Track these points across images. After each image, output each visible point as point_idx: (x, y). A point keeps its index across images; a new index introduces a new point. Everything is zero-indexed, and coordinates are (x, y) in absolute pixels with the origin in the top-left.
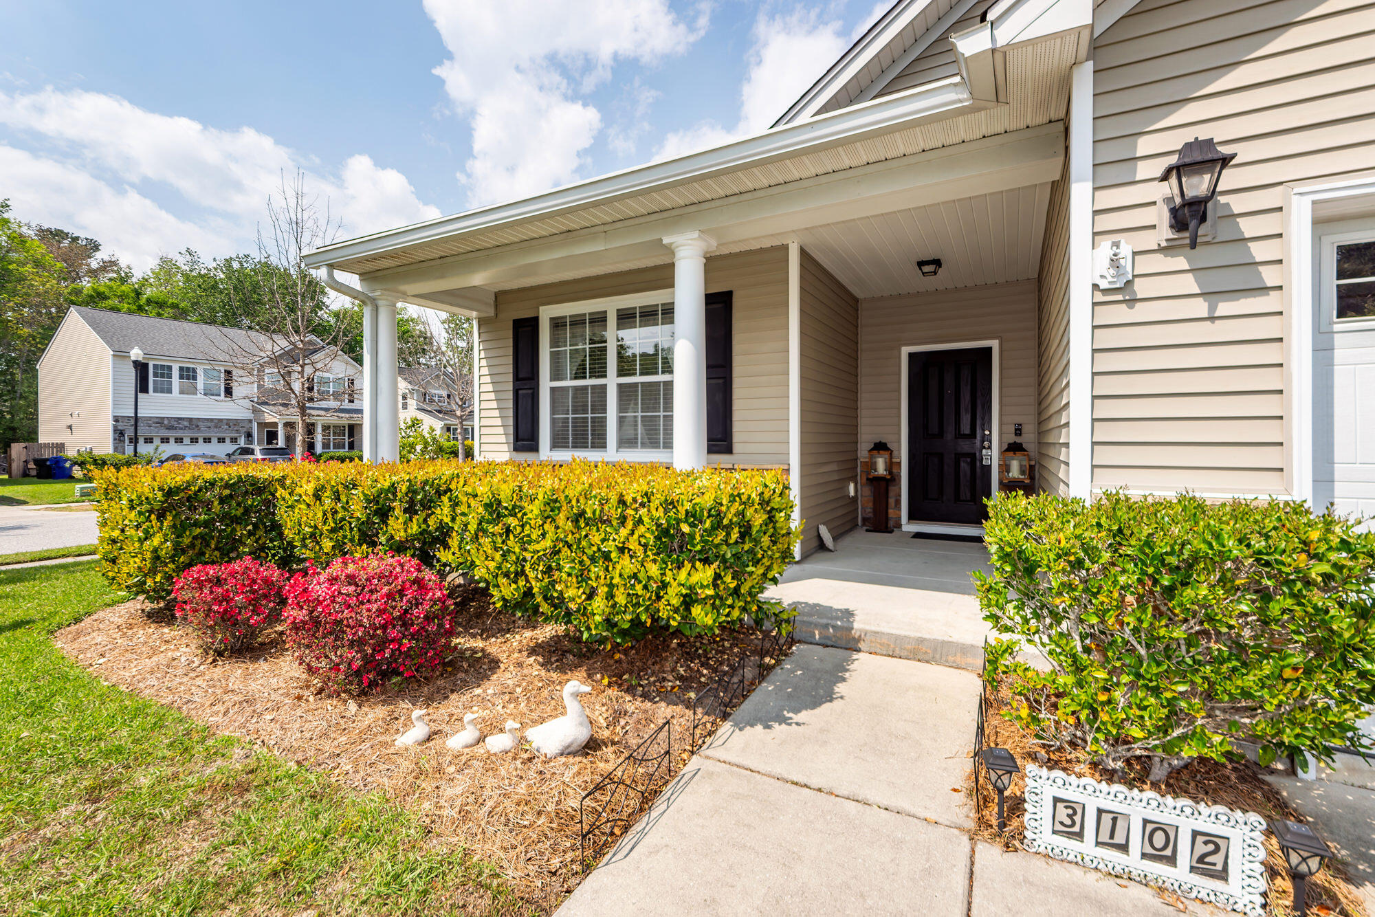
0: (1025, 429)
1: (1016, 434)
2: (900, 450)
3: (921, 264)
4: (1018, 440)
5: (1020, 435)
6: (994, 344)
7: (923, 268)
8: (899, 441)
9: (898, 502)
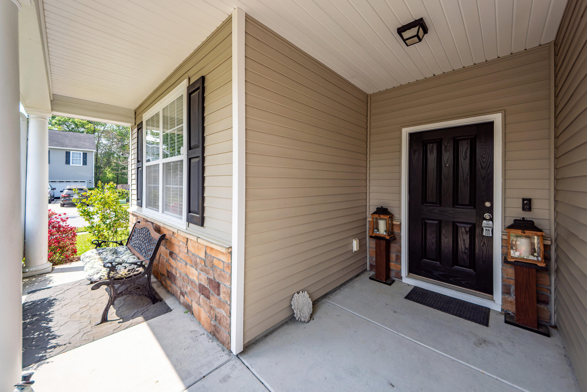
0: (535, 205)
1: (524, 209)
2: (400, 214)
3: (401, 31)
4: (527, 216)
5: (530, 209)
6: (497, 118)
7: (403, 34)
8: (400, 207)
9: (398, 258)
